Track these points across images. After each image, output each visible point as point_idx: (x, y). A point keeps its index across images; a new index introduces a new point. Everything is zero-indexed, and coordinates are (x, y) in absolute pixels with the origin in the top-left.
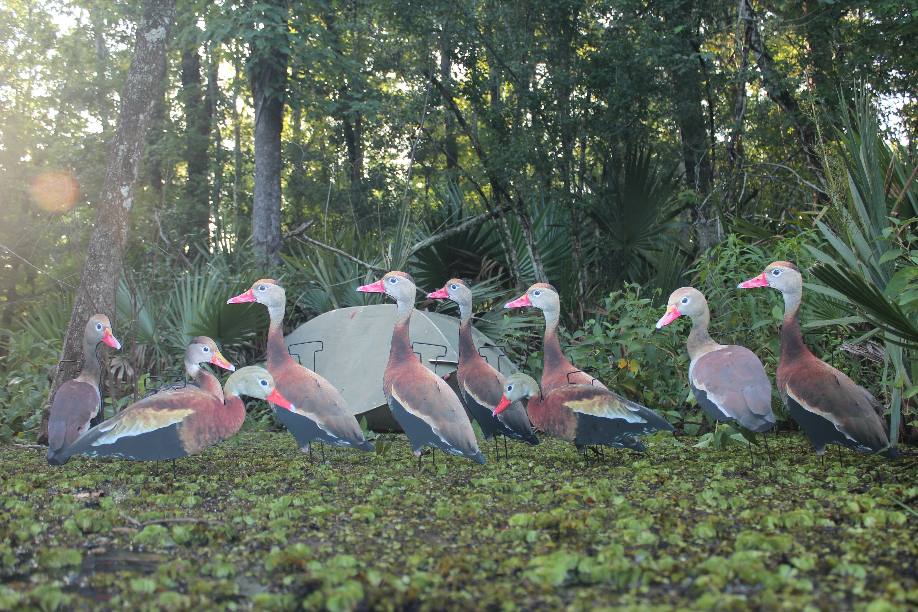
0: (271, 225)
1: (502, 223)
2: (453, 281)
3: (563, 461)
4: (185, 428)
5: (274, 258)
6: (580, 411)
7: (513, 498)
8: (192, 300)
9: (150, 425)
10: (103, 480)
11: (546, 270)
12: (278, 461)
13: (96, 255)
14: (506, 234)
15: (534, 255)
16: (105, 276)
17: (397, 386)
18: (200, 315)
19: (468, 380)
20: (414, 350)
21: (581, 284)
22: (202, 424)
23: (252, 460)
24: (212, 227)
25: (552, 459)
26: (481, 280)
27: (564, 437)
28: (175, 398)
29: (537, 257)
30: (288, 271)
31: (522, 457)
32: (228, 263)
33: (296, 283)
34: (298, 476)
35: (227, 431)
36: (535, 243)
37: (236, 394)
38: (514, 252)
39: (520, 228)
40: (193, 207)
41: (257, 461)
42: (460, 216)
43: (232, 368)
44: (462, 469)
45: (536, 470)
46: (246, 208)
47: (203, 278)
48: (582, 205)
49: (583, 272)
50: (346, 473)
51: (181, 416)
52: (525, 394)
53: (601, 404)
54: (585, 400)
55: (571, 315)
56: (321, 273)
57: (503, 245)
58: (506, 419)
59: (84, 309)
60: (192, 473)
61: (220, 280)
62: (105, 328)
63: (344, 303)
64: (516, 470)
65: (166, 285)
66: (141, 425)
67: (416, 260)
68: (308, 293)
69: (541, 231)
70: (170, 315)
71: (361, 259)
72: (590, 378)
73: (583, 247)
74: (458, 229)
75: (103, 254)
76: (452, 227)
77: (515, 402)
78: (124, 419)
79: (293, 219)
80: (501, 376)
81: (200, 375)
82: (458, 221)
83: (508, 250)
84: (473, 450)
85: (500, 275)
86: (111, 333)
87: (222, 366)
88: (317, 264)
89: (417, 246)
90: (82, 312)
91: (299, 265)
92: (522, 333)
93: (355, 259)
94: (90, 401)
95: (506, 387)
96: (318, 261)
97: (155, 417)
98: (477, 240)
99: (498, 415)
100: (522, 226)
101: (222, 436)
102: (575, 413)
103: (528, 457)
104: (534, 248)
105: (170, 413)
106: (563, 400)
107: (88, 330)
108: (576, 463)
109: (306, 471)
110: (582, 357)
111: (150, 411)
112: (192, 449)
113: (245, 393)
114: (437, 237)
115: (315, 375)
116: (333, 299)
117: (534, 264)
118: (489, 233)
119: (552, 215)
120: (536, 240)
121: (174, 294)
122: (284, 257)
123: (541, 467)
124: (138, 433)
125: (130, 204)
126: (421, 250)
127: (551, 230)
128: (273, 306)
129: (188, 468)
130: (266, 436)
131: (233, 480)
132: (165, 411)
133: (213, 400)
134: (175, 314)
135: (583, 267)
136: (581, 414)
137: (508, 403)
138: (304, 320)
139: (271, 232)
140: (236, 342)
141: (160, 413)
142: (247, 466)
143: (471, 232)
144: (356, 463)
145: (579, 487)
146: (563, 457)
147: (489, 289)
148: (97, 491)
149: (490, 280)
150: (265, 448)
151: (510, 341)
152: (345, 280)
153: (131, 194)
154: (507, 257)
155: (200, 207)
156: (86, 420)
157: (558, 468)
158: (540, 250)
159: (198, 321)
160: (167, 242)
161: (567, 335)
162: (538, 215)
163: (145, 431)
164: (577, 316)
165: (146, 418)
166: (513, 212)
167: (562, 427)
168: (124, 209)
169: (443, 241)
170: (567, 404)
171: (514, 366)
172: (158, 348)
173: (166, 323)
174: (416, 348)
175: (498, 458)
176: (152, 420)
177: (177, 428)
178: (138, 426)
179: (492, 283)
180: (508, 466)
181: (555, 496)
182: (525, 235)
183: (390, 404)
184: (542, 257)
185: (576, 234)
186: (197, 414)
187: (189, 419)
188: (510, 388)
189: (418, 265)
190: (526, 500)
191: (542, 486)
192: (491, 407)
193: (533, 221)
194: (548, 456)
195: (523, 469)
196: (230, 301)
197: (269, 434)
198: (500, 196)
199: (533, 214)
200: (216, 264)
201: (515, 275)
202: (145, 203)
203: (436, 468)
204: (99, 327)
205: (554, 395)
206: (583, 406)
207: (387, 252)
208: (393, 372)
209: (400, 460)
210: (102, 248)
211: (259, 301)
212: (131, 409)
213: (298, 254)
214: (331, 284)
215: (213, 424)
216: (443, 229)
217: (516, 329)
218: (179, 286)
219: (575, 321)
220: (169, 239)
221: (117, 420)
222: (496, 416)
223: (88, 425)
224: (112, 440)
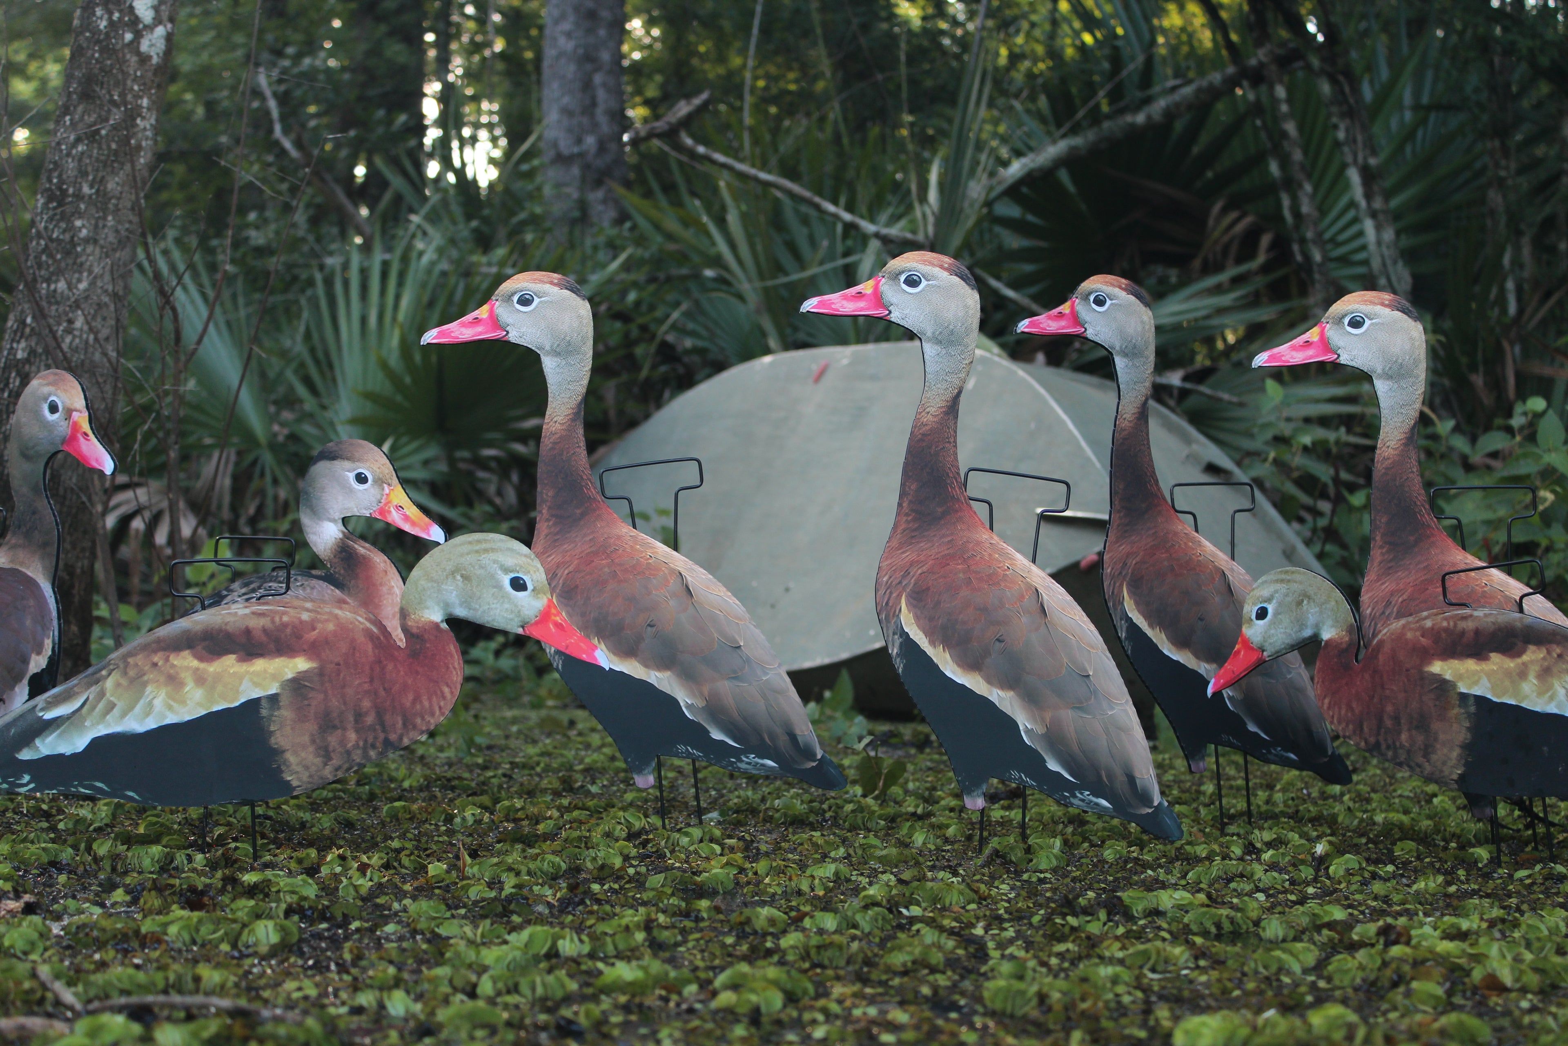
0: (594, 104)
1: (1275, 101)
2: (1096, 284)
3: (1423, 839)
4: (286, 713)
5: (604, 201)
6: (1477, 691)
7: (1256, 961)
8: (364, 320)
9: (183, 702)
10: (45, 859)
11: (1405, 242)
12: (569, 809)
13: (64, 193)
14: (1284, 135)
15: (1368, 196)
16: (91, 256)
17: (918, 598)
18: (384, 365)
19: (1136, 585)
20: (971, 492)
21: (1510, 285)
22: (335, 703)
23: (497, 801)
24: (431, 109)
25: (1388, 828)
26: (1209, 269)
27: (1428, 768)
28: (256, 624)
29: (1378, 204)
30: (641, 241)
31: (1296, 817)
32: (469, 217)
33: (662, 276)
34: (618, 862)
35: (408, 724)
36: (1373, 161)
37: (436, 616)
38: (1308, 188)
39: (1329, 115)
40: (375, 51)
41: (511, 809)
42: (1147, 76)
43: (436, 533)
44: (1108, 854)
45: (1336, 868)
46: (529, 55)
47: (395, 258)
48: (1524, 44)
49: (1518, 249)
50: (756, 857)
51: (274, 677)
52: (1307, 633)
53: (1545, 673)
54: (1495, 657)
55: (1478, 380)
56: (733, 246)
57: (1274, 168)
58: (1250, 703)
59: (32, 352)
60: (311, 845)
61: (444, 266)
62: (69, 412)
63: (801, 336)
64: (1273, 866)
65: (295, 278)
66: (158, 702)
67: (1010, 210)
68: (697, 303)
69: (1394, 124)
70: (302, 365)
71: (850, 208)
72: (1515, 587)
73: (1520, 172)
74: (1140, 118)
75: (86, 190)
76: (1122, 111)
77: (1278, 656)
78: (109, 683)
79: (663, 87)
80: (1237, 573)
81: (344, 552)
82: (1139, 94)
83: (1290, 184)
84: (1145, 798)
85: (1261, 258)
86: (86, 427)
87: (407, 528)
88: (721, 221)
89: (1016, 169)
90: (27, 361)
91: (672, 224)
92: (1321, 433)
93: (831, 208)
94: (28, 623)
95: (1250, 610)
96: (723, 209)
97: (200, 680)
98: (1196, 150)
99: (1227, 693)
100: (1335, 109)
101: (393, 737)
102: (1464, 697)
103: (1316, 820)
104: (1369, 176)
105: (243, 668)
106: (1427, 655)
107: (20, 417)
108: (1462, 847)
109: (644, 844)
110: (1502, 512)
111: (185, 661)
112: (305, 777)
113: (461, 612)
114: (1077, 141)
115: (678, 560)
116: (767, 324)
117: (1369, 226)
118: (1234, 128)
119: (1429, 75)
120: (1374, 153)
121: (314, 303)
122: (632, 200)
123: (1350, 860)
124: (151, 724)
125: (161, 45)
126: (1029, 179)
127: (1424, 122)
128: (555, 353)
129: (303, 825)
130: (556, 723)
131: (424, 868)
132: (229, 662)
133: (367, 631)
134: (317, 362)
135: (1519, 233)
136: (1481, 701)
137: (1254, 658)
138: (686, 382)
139: (595, 126)
140: (490, 444)
141: (213, 668)
142: (478, 822)
143: (1179, 126)
144: (798, 822)
145: (1461, 936)
146: (1426, 824)
147: (1226, 300)
148: (17, 897)
149: (1232, 272)
150: (544, 760)
151: (1287, 457)
152: (803, 267)
153: (165, 16)
154: (1286, 202)
155: (396, 50)
156: (18, 679)
157: (1406, 863)
158: (1388, 183)
159: (379, 383)
160: (294, 153)
161: (1460, 443)
162: (1384, 73)
163: (171, 719)
164: (1496, 384)
165: (173, 681)
166: (1308, 67)
167: (1420, 739)
168: (144, 59)
169: (1094, 152)
170: (1437, 667)
171: (1290, 532)
172: (268, 458)
173: (291, 389)
174: (977, 485)
175: (1223, 820)
176: (190, 685)
177: (264, 712)
178: (150, 704)
179: (1237, 281)
180: (1251, 849)
181: (1385, 964)
182: (1341, 135)
183: (894, 651)
184: (1394, 203)
185: (1501, 131)
186: (321, 672)
187: (297, 685)
188: (1262, 614)
189: (1017, 226)
190: (1297, 968)
191: (1348, 926)
192: (1203, 668)
193: (1368, 93)
194: (1379, 818)
195: (1295, 864)
196: (430, 337)
197: (564, 717)
198: (1270, 15)
199: (1370, 68)
200: (433, 218)
201: (1307, 257)
202: (239, 38)
203: (1028, 850)
204: (53, 409)
205: (1399, 637)
206: (1489, 675)
207: (923, 187)
208: (908, 555)
209: (928, 815)
210: (83, 174)
211: (514, 337)
212: (130, 654)
213: (669, 188)
214: (762, 277)
215: (366, 704)
216: (1095, 117)
217: (1307, 420)
218: (329, 282)
219: (1487, 400)
220: (299, 144)
221: (89, 685)
222: (1218, 694)
223: (22, 691)
224: (77, 743)
